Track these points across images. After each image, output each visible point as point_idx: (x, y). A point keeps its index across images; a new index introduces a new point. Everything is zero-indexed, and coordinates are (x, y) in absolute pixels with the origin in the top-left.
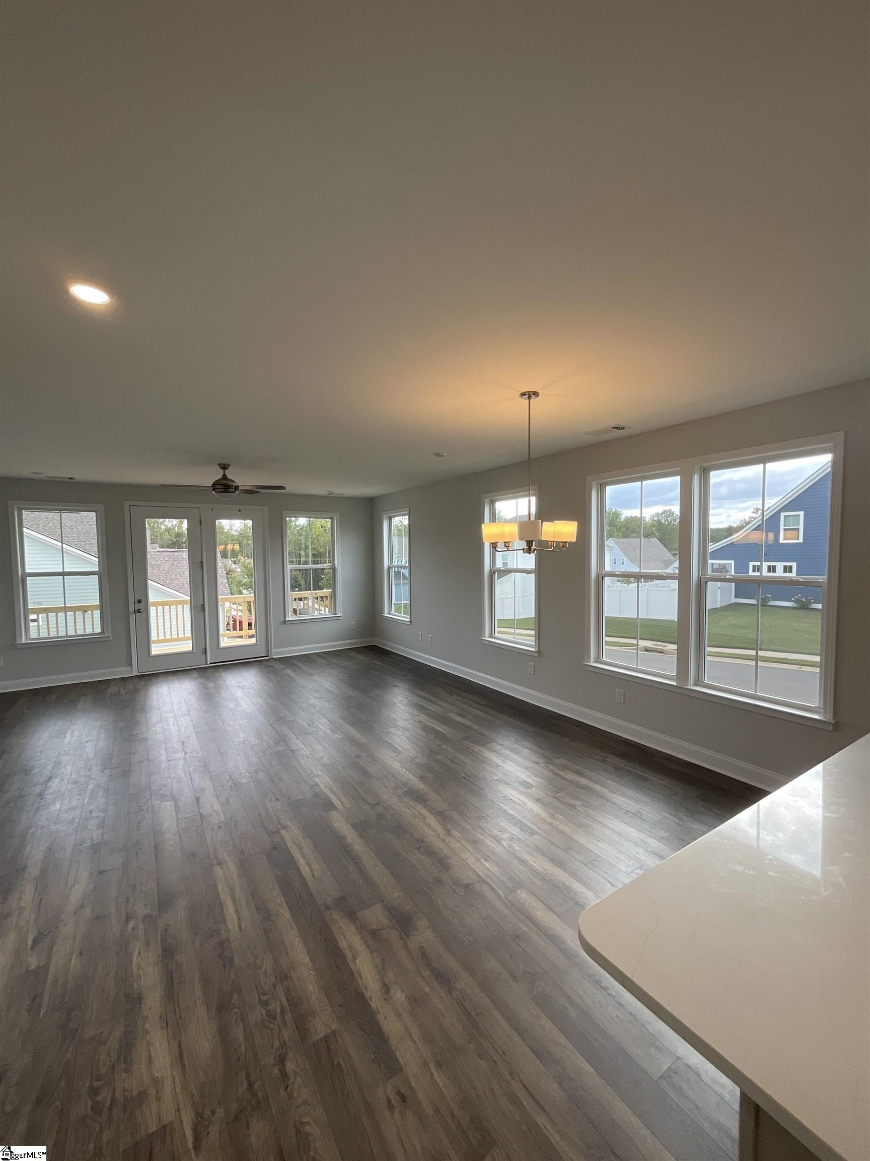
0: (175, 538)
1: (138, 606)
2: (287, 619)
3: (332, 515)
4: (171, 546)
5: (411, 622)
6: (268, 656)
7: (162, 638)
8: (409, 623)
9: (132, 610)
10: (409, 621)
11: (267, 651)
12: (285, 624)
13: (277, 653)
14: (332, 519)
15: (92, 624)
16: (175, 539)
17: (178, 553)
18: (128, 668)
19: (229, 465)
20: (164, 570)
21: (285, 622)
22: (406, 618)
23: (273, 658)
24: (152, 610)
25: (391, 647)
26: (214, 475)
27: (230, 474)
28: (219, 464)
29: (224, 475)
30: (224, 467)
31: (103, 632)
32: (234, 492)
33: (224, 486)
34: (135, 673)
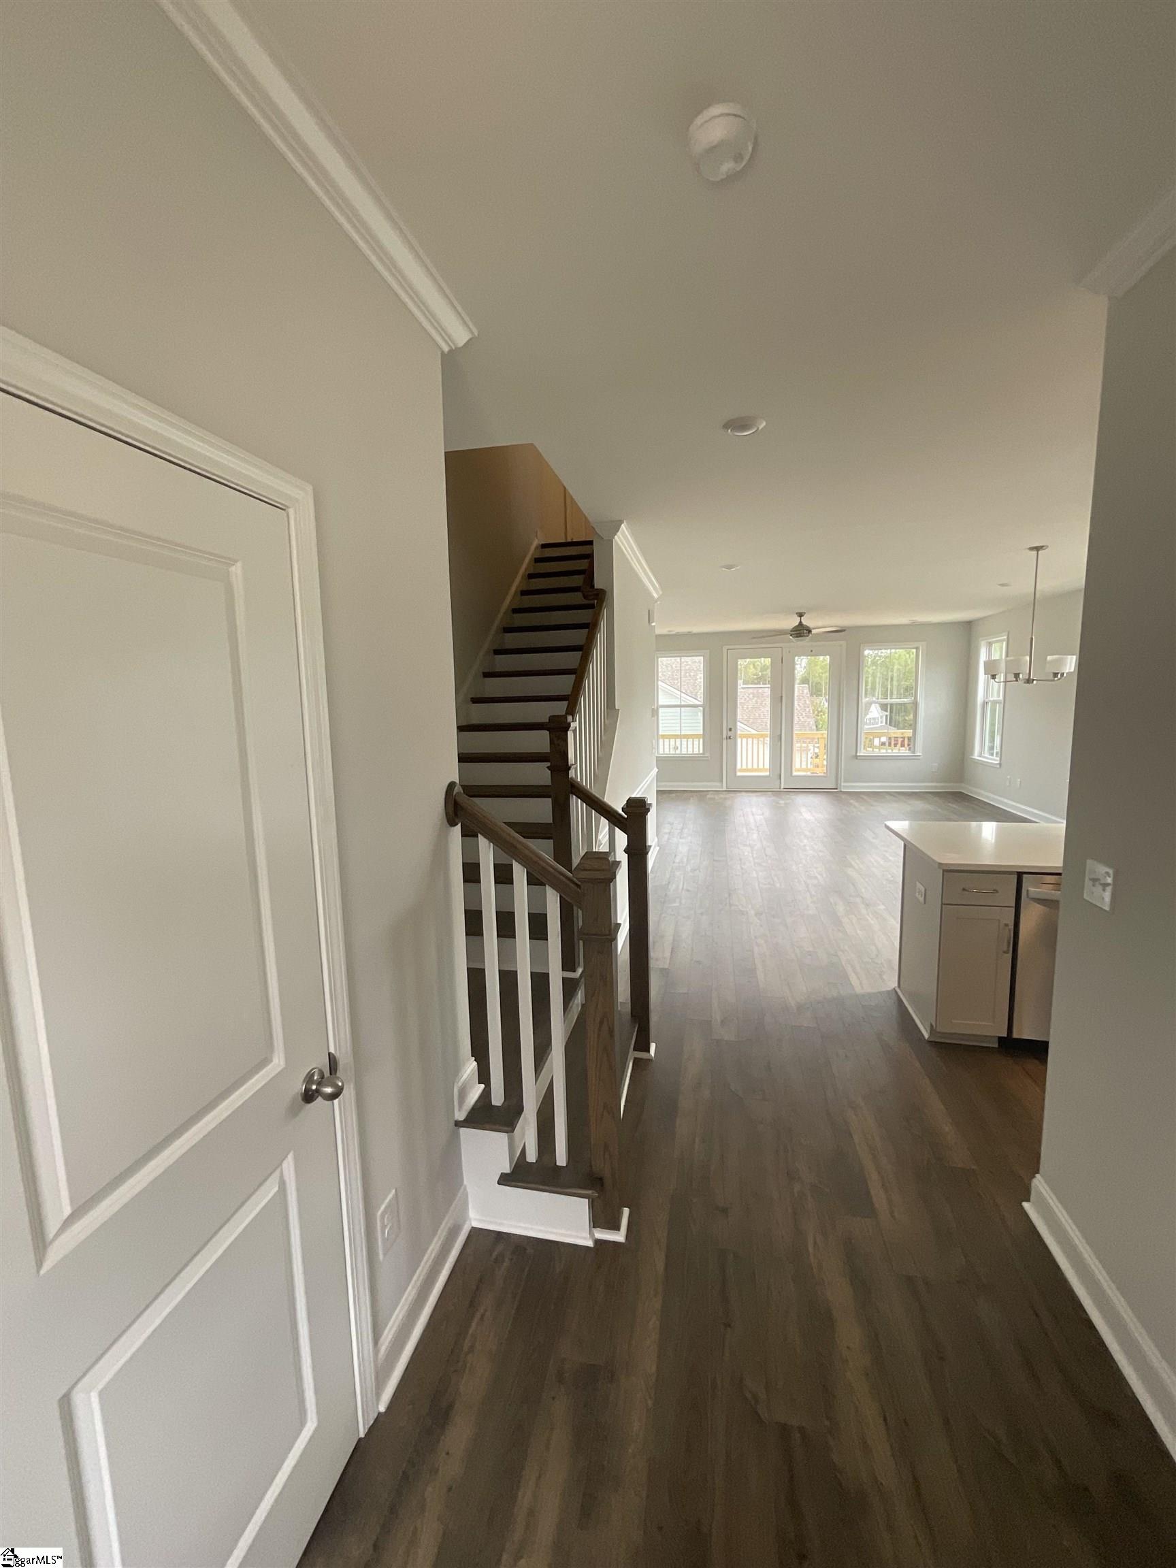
0: (761, 671)
1: (730, 733)
2: (858, 754)
3: (916, 644)
4: (756, 681)
5: (1000, 764)
6: (836, 789)
7: (744, 767)
8: (998, 766)
9: (724, 736)
10: (997, 764)
11: (837, 785)
12: (857, 759)
13: (846, 786)
14: (917, 648)
15: (695, 748)
16: (760, 674)
17: (763, 689)
18: (718, 784)
19: (805, 613)
20: (747, 708)
21: (856, 757)
22: (995, 760)
23: (841, 791)
24: (739, 740)
25: (979, 794)
26: (795, 622)
27: (805, 621)
28: (797, 613)
29: (801, 622)
30: (801, 615)
31: (703, 753)
32: (808, 636)
33: (801, 631)
34: (725, 789)
